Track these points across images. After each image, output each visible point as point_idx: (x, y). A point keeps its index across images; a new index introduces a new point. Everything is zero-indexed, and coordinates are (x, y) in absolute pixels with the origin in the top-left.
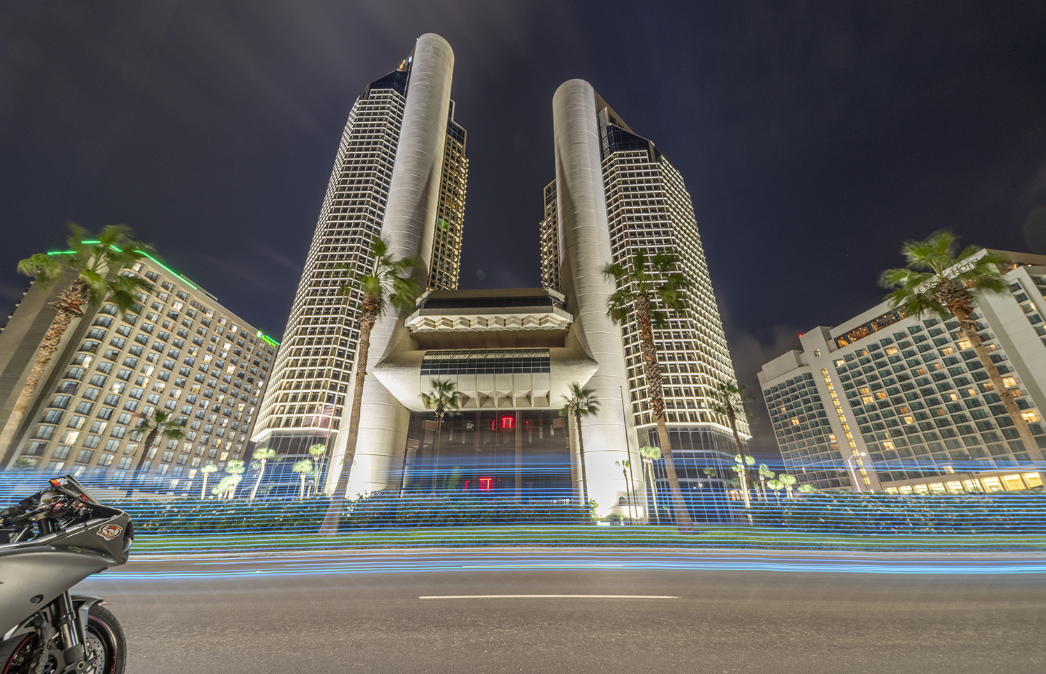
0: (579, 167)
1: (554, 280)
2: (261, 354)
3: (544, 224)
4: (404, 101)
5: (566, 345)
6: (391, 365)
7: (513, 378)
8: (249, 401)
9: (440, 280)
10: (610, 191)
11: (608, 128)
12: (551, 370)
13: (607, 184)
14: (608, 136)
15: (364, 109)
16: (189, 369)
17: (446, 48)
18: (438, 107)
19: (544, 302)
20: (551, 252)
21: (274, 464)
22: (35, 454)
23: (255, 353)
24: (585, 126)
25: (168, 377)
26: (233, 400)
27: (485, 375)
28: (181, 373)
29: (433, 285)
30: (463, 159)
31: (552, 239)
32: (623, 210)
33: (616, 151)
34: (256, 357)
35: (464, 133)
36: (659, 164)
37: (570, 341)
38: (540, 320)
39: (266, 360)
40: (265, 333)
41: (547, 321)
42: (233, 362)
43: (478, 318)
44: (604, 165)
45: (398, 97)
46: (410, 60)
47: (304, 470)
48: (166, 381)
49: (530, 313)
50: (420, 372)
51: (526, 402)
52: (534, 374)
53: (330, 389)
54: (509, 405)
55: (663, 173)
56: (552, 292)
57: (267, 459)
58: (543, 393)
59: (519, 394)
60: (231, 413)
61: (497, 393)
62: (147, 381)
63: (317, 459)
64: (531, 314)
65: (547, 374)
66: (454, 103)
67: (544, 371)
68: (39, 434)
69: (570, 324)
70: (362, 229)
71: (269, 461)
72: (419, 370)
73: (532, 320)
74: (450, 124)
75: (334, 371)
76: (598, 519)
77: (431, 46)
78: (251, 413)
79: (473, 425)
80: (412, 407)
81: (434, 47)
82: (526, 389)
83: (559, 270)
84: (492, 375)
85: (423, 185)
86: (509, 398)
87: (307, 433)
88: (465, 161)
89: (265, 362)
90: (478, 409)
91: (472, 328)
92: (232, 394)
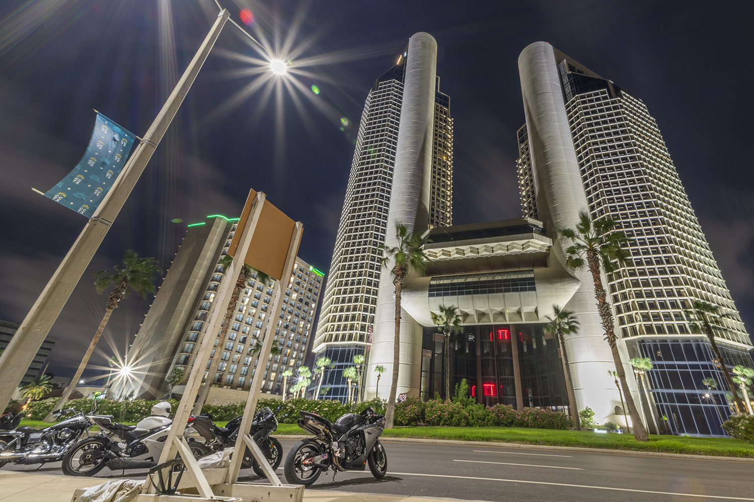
0: (545, 112)
1: (533, 208)
2: (312, 283)
3: (520, 161)
4: (403, 86)
5: (548, 265)
6: (406, 290)
7: (504, 297)
8: (306, 320)
9: (438, 217)
10: (575, 128)
11: (569, 76)
12: (537, 288)
13: (572, 122)
14: (570, 82)
15: (375, 98)
16: (269, 298)
17: (431, 40)
18: (428, 85)
19: (525, 230)
20: (527, 185)
21: (329, 370)
22: (183, 364)
23: (309, 283)
24: (548, 78)
25: (257, 305)
26: (297, 319)
27: (480, 295)
28: (265, 301)
29: (432, 222)
30: (448, 119)
31: (528, 173)
32: (589, 143)
33: (578, 94)
34: (310, 286)
35: (448, 99)
36: (619, 98)
37: (551, 261)
38: (523, 245)
39: (316, 287)
40: (315, 267)
41: (529, 246)
42: (296, 291)
43: (470, 248)
44: (567, 107)
45: (398, 84)
46: (405, 54)
47: (350, 375)
48: (256, 308)
49: (513, 240)
50: (428, 295)
51: (517, 317)
52: (522, 293)
53: (364, 311)
54: (503, 320)
55: (624, 106)
56: (531, 220)
57: (324, 366)
58: (531, 309)
59: (510, 310)
60: (295, 329)
61: (492, 310)
62: (245, 308)
63: (359, 366)
64: (515, 241)
65: (533, 292)
66: (439, 78)
67: (531, 289)
68: (185, 350)
69: (550, 247)
70: (378, 186)
71: (327, 368)
72: (427, 293)
73: (516, 246)
74: (437, 94)
75: (365, 296)
76: (596, 427)
77: (420, 42)
78: (308, 328)
79: (473, 337)
80: (424, 323)
81: (422, 42)
82: (516, 306)
83: (536, 199)
84: (486, 295)
85: (420, 146)
86: (502, 314)
87: (349, 346)
88: (450, 120)
89: (316, 289)
90: (477, 324)
91: (466, 256)
92: (296, 315)
